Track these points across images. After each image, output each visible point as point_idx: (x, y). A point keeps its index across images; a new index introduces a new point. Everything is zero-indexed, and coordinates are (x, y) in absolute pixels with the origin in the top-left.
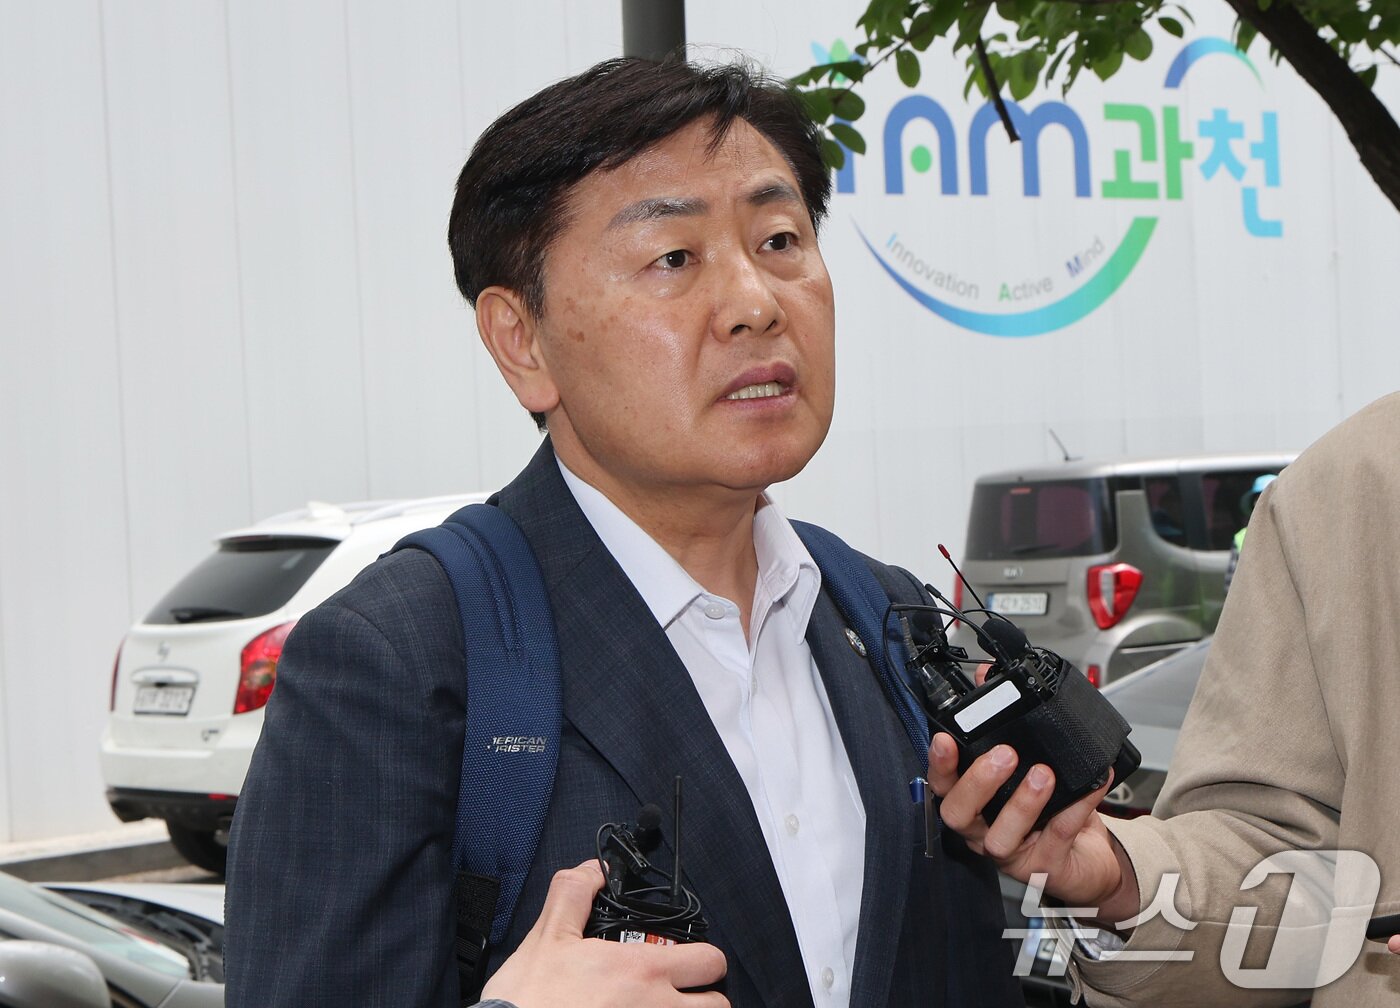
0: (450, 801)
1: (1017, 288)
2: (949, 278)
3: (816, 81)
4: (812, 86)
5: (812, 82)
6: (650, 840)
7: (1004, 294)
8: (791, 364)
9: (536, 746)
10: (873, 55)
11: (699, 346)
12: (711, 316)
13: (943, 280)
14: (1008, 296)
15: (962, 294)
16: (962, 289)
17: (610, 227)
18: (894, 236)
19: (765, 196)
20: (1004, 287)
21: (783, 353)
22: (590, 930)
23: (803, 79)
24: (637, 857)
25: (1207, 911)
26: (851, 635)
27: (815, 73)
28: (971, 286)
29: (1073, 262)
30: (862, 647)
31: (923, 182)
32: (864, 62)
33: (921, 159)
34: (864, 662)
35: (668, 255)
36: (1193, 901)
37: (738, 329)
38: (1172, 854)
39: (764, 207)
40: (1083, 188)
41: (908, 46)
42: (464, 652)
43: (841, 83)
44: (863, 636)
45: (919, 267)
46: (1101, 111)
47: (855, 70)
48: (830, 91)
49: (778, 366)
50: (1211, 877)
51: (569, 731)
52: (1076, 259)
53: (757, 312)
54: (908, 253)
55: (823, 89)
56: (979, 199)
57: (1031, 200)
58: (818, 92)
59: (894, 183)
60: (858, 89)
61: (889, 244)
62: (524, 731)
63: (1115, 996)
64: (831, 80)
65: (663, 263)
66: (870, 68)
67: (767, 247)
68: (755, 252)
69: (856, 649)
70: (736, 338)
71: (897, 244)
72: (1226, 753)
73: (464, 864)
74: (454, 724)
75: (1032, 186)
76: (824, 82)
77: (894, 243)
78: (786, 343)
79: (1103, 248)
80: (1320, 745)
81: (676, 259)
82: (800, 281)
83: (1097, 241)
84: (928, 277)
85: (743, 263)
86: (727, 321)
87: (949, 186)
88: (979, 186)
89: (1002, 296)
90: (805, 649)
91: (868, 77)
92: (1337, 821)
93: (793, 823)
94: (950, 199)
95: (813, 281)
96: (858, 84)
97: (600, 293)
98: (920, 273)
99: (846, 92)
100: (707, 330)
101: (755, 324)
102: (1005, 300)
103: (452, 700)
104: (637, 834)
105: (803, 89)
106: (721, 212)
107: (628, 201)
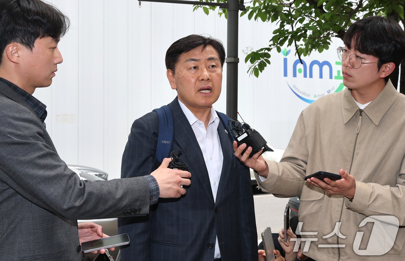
0: (155, 151)
1: (317, 95)
2: (305, 93)
3: (262, 51)
4: (261, 52)
5: (261, 51)
6: (180, 154)
7: (315, 96)
8: (211, 86)
9: (168, 142)
10: (272, 47)
11: (196, 82)
12: (199, 77)
13: (303, 93)
14: (316, 97)
15: (307, 96)
16: (307, 95)
17: (184, 62)
18: (294, 85)
19: (210, 59)
20: (315, 95)
21: (210, 85)
22: (169, 167)
23: (260, 51)
24: (177, 157)
25: (281, 176)
26: (226, 130)
27: (262, 50)
28: (309, 95)
29: (328, 91)
30: (227, 133)
31: (300, 75)
32: (270, 48)
33: (300, 71)
34: (228, 135)
35: (194, 67)
36: (279, 174)
37: (202, 80)
38: (276, 166)
39: (210, 61)
40: (331, 77)
41: (279, 45)
42: (159, 127)
43: (266, 51)
44: (228, 131)
45: (299, 91)
46: (335, 63)
47: (269, 50)
48: (264, 53)
49: (208, 86)
50: (283, 171)
51: (174, 141)
52: (329, 90)
53: (206, 78)
54: (297, 88)
55: (263, 53)
56: (311, 79)
57: (321, 79)
58: (262, 53)
59: (295, 75)
60: (269, 53)
61: (293, 86)
62: (167, 140)
63: (266, 189)
64: (265, 51)
65: (193, 68)
66: (272, 49)
67: (211, 67)
68: (208, 68)
69: (226, 133)
70: (202, 81)
71: (295, 86)
72: (290, 153)
73: (157, 160)
74: (156, 139)
75: (321, 76)
76: (263, 51)
77: (294, 86)
78: (210, 83)
79: (334, 89)
80: (306, 153)
81: (195, 68)
82: (215, 73)
83: (333, 87)
84: (301, 93)
85: (205, 70)
86: (201, 78)
87: (305, 76)
88: (311, 76)
89: (315, 97)
90: (217, 132)
91: (271, 50)
92: (307, 165)
93: (211, 158)
94: (305, 78)
95: (218, 73)
96: (269, 52)
97: (182, 72)
98: (299, 92)
99: (267, 53)
100: (198, 79)
101: (205, 79)
102: (315, 98)
103: (156, 134)
104: (178, 154)
105: (259, 52)
106: (203, 61)
107: (188, 58)
